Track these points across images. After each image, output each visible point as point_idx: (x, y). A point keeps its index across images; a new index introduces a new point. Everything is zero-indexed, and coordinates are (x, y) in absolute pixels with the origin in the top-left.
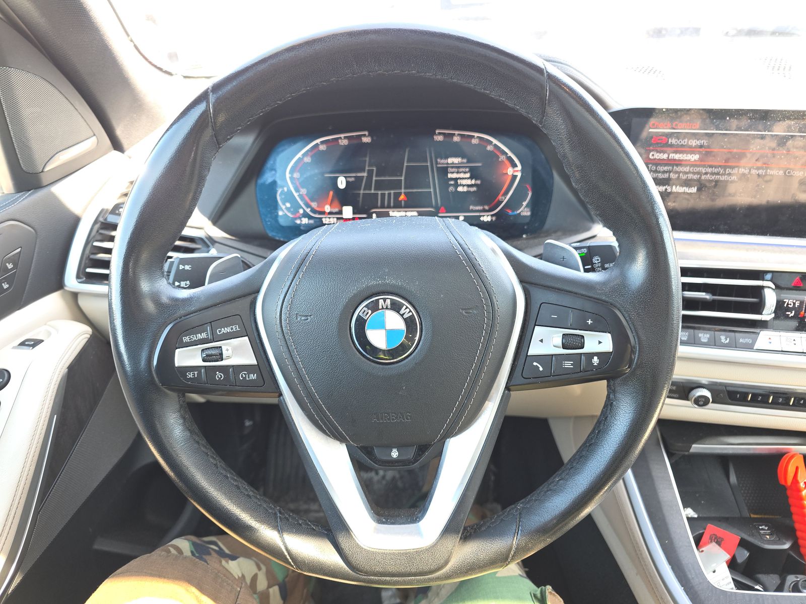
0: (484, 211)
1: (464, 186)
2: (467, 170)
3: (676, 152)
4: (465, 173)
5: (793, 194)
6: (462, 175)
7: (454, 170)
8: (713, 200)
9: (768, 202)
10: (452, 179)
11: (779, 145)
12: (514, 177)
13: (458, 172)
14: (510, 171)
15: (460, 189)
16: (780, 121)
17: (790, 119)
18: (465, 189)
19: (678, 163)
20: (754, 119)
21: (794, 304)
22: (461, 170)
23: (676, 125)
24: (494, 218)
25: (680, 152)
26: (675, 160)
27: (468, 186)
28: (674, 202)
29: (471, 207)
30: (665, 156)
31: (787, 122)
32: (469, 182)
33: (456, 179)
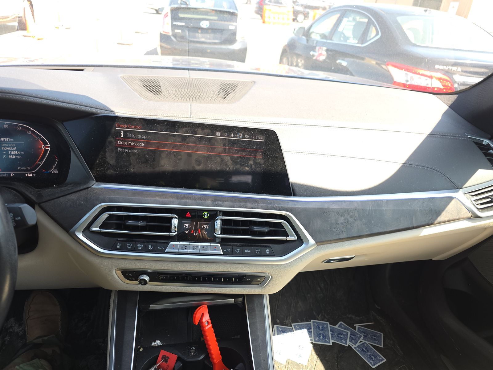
0: (28, 170)
1: (12, 155)
2: (15, 145)
3: (132, 141)
4: (13, 147)
5: (193, 166)
6: (11, 148)
7: (5, 145)
8: (153, 168)
9: (181, 170)
10: (4, 151)
11: (183, 140)
12: (46, 151)
13: (8, 147)
14: (43, 147)
15: (10, 157)
16: (181, 127)
17: (187, 127)
18: (14, 157)
19: (133, 148)
20: (169, 125)
21: (189, 226)
22: (10, 145)
23: (130, 126)
24: (34, 175)
25: (134, 142)
26: (131, 145)
27: (15, 155)
28: (134, 169)
29: (19, 168)
30: (126, 143)
31: (185, 128)
32: (16, 153)
33: (7, 151)
